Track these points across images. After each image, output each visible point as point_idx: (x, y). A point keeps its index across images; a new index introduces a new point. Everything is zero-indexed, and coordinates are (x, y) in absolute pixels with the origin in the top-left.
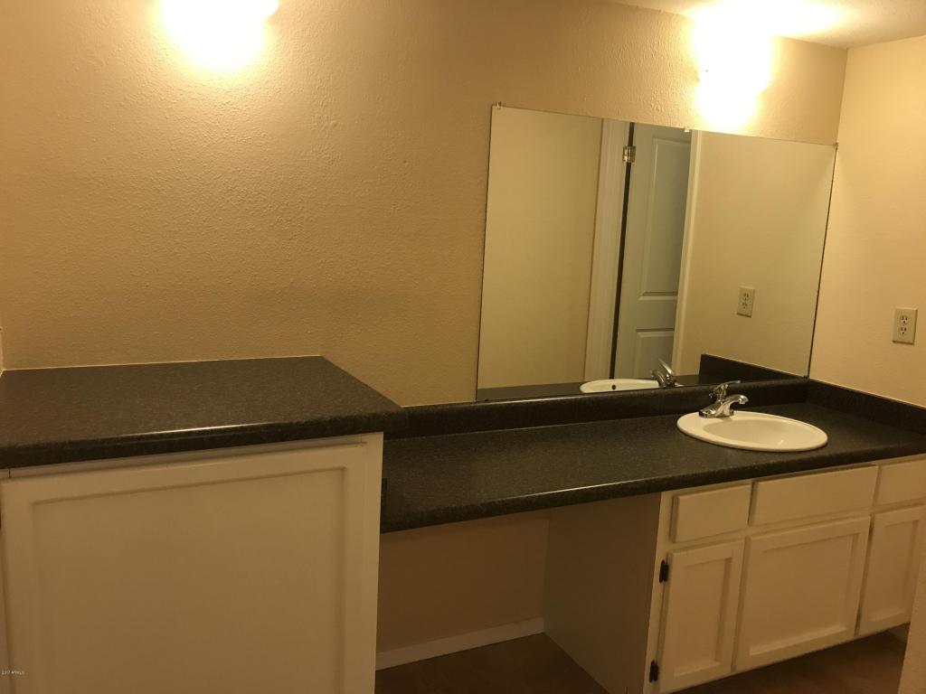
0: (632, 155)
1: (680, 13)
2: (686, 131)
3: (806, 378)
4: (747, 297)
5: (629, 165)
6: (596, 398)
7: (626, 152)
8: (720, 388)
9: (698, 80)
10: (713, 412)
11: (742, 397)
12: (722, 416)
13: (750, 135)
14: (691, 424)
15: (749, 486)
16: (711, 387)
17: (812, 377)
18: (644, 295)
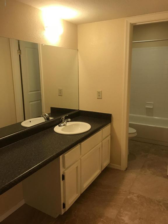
0: (20, 52)
1: (37, 7)
2: (44, 45)
3: (78, 110)
4: (60, 91)
5: (20, 56)
6: (30, 129)
7: (18, 52)
8: (63, 118)
9: (45, 30)
10: (62, 125)
11: (69, 119)
12: (64, 125)
13: (59, 46)
14: (58, 129)
15: (79, 145)
16: (60, 117)
17: (80, 109)
18: (29, 92)
